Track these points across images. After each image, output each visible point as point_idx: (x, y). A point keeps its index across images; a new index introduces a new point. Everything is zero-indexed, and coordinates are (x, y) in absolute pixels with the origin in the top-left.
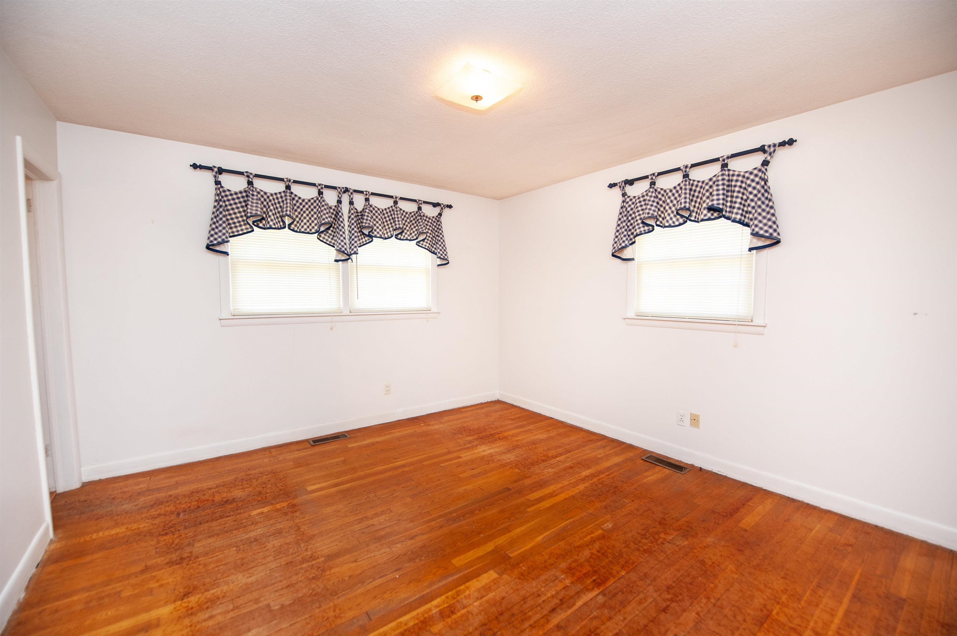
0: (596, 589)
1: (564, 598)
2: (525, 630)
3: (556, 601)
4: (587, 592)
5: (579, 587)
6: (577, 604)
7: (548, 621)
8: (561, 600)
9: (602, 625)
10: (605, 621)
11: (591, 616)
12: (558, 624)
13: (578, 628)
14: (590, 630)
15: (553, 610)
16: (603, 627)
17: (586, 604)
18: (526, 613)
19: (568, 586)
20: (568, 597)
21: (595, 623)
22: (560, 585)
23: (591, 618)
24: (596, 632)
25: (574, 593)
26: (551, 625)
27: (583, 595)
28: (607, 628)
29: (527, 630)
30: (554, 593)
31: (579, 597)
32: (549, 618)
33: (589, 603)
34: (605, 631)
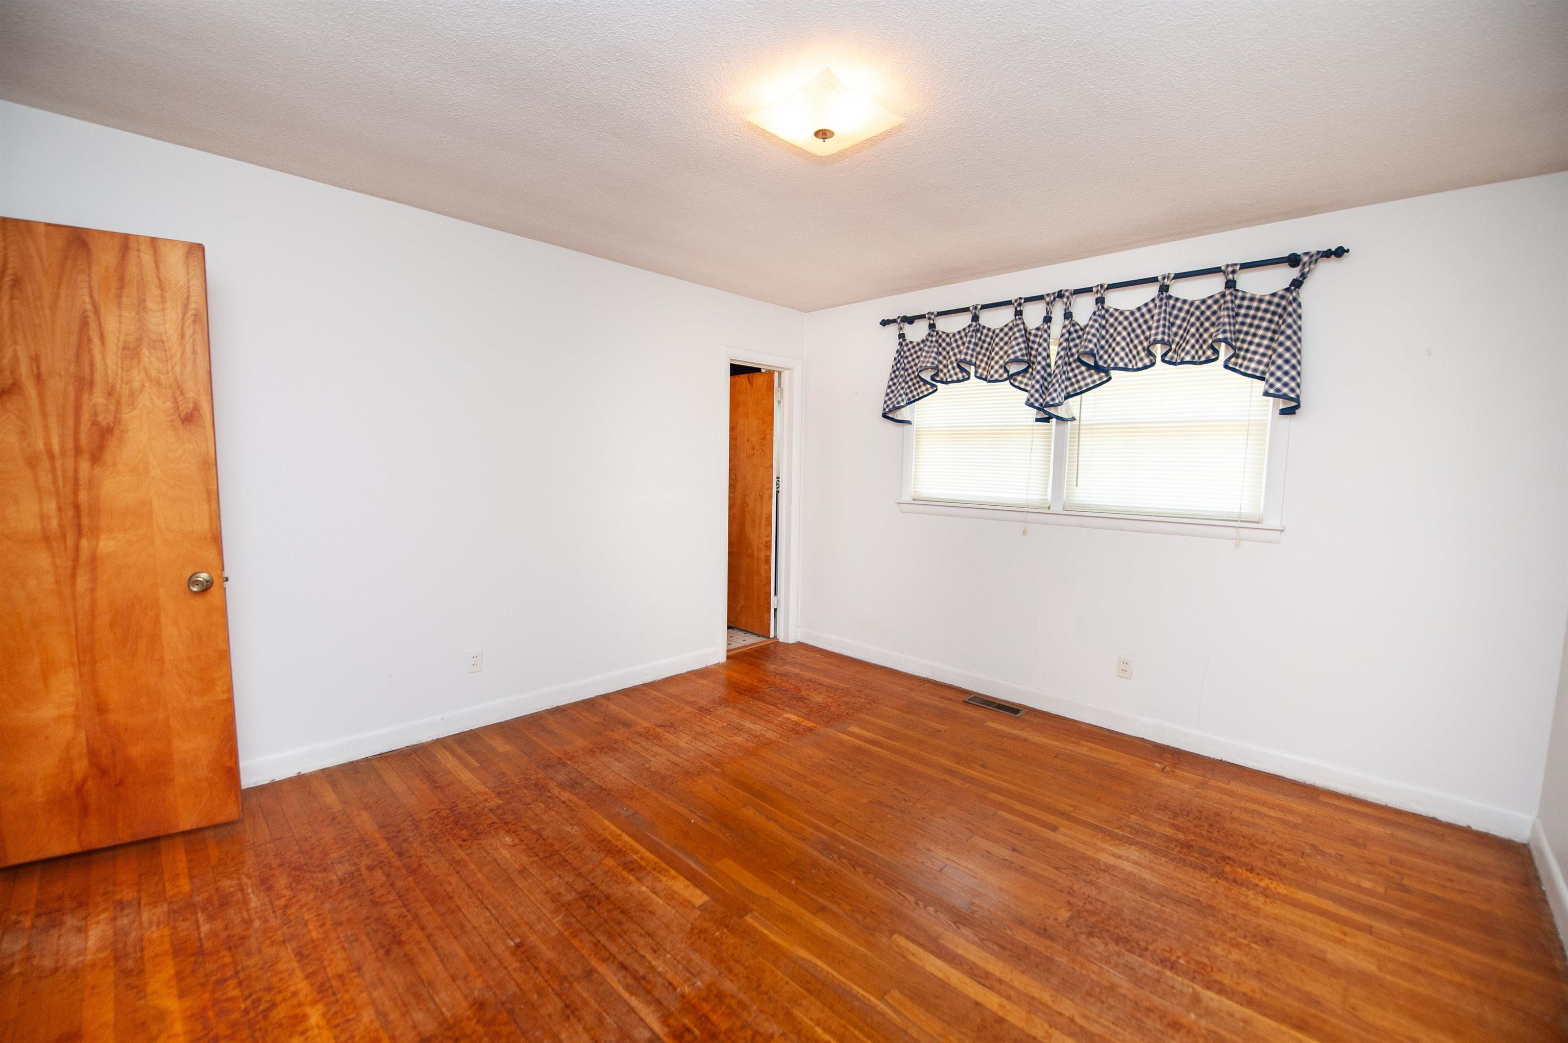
0: (666, 1030)
1: (648, 982)
2: (593, 936)
3: (642, 971)
4: (659, 1015)
5: (673, 1005)
6: (633, 998)
7: (604, 960)
8: (644, 978)
9: (584, 1028)
10: (592, 1032)
11: (605, 1014)
12: (596, 971)
13: (585, 995)
14: (576, 1009)
15: (623, 967)
16: (580, 1028)
17: (632, 1010)
18: (621, 936)
19: (675, 989)
20: (649, 987)
21: (590, 1019)
22: (678, 978)
23: (600, 1014)
24: (571, 1017)
25: (658, 996)
26: (594, 962)
27: (652, 1008)
28: (577, 1033)
29: (592, 938)
30: (660, 969)
31: (648, 1003)
32: (609, 962)
33: (633, 1015)
34: (571, 1029)
